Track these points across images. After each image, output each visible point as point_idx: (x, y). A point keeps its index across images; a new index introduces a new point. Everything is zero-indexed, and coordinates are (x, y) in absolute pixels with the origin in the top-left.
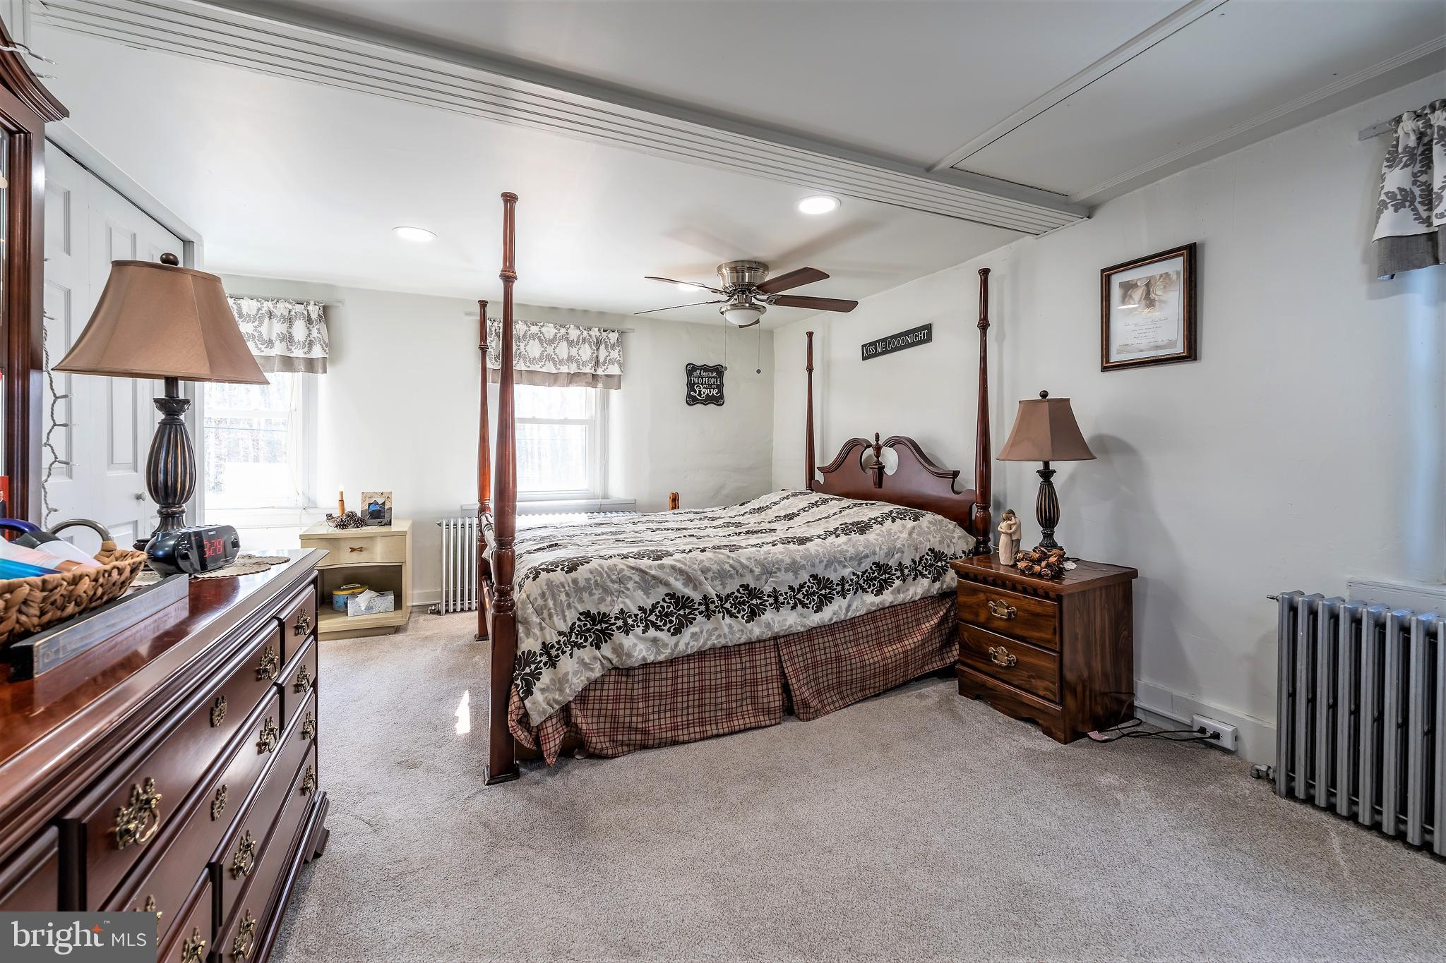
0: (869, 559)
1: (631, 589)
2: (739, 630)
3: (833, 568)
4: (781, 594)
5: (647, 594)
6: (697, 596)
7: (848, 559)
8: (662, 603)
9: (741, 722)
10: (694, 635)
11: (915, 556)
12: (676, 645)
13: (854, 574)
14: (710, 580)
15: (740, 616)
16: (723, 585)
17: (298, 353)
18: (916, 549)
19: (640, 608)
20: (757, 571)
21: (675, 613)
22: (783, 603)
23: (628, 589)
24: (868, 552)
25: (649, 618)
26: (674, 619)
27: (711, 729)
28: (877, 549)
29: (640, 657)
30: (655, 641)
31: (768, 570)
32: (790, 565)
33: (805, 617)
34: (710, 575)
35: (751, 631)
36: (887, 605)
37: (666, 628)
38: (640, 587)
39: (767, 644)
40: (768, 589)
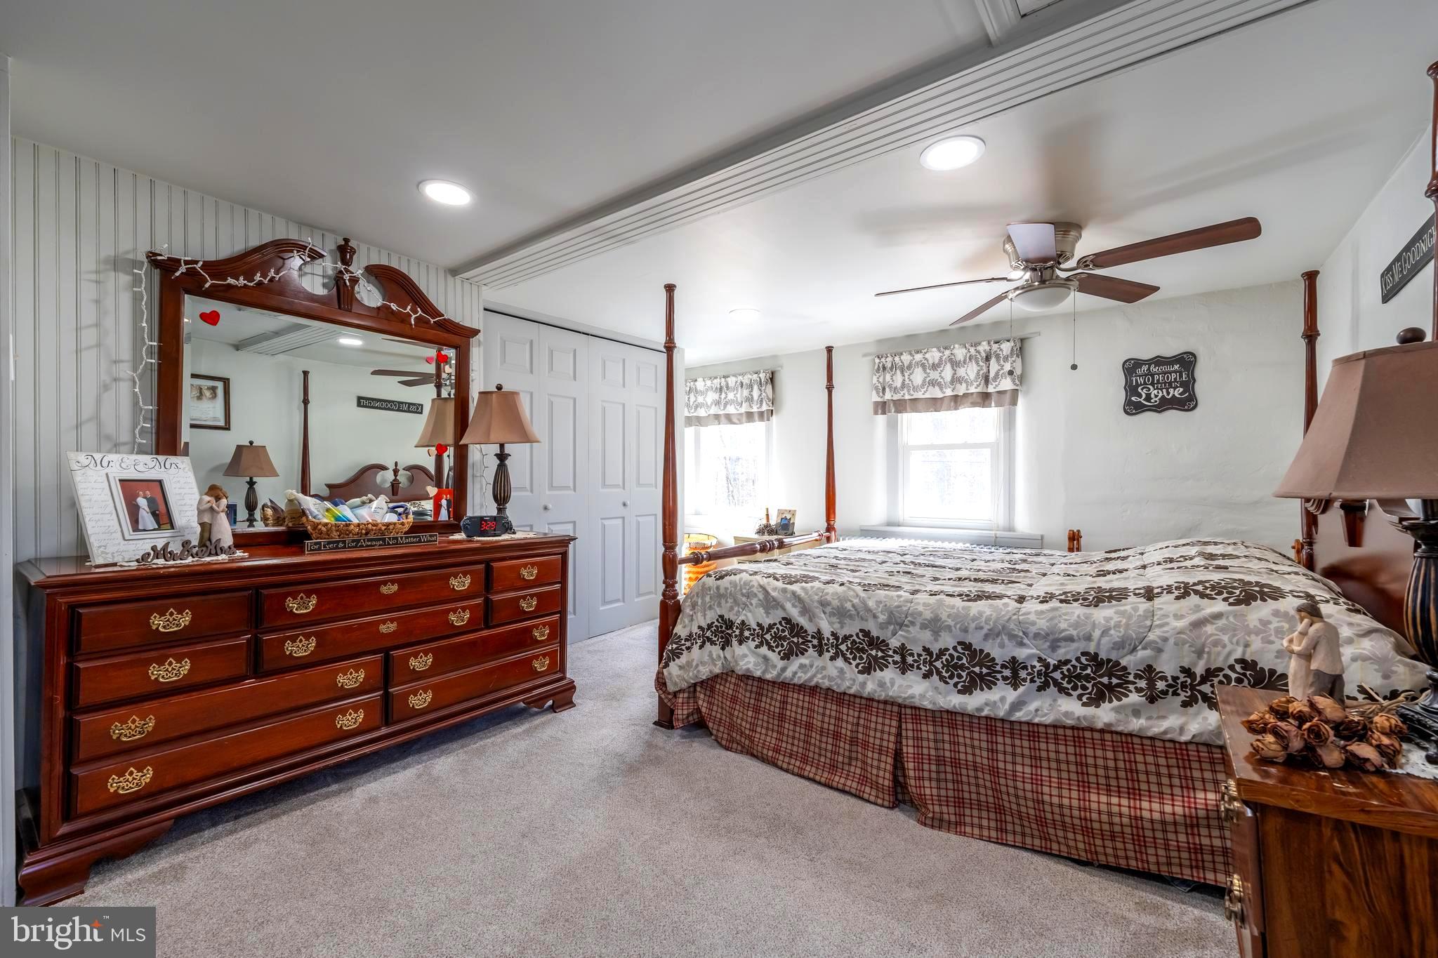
0: (1075, 645)
1: (754, 605)
2: (851, 679)
3: (998, 641)
4: (912, 655)
5: (767, 613)
6: (811, 629)
7: (1031, 635)
8: (778, 626)
9: (842, 780)
10: (802, 666)
11: (1195, 664)
12: (784, 669)
13: (1040, 660)
14: (828, 614)
15: (854, 663)
16: (842, 624)
17: (755, 409)
18: (1200, 653)
19: (759, 625)
20: (882, 618)
21: (789, 639)
22: (912, 666)
23: (752, 604)
24: (1074, 633)
25: (763, 635)
26: (785, 644)
27: (809, 770)
28: (1097, 634)
29: (744, 667)
30: (766, 658)
31: (898, 620)
32: (929, 622)
33: (940, 693)
34: (828, 609)
35: (863, 684)
36: (1100, 725)
37: (777, 650)
38: (762, 605)
39: (889, 708)
40: (894, 643)
